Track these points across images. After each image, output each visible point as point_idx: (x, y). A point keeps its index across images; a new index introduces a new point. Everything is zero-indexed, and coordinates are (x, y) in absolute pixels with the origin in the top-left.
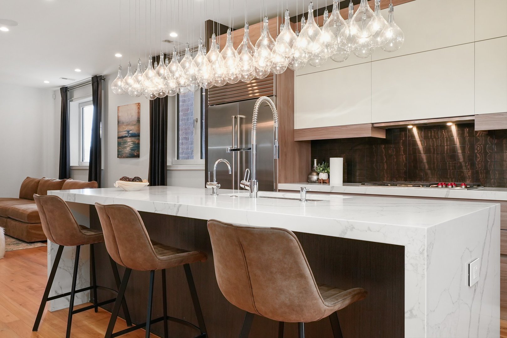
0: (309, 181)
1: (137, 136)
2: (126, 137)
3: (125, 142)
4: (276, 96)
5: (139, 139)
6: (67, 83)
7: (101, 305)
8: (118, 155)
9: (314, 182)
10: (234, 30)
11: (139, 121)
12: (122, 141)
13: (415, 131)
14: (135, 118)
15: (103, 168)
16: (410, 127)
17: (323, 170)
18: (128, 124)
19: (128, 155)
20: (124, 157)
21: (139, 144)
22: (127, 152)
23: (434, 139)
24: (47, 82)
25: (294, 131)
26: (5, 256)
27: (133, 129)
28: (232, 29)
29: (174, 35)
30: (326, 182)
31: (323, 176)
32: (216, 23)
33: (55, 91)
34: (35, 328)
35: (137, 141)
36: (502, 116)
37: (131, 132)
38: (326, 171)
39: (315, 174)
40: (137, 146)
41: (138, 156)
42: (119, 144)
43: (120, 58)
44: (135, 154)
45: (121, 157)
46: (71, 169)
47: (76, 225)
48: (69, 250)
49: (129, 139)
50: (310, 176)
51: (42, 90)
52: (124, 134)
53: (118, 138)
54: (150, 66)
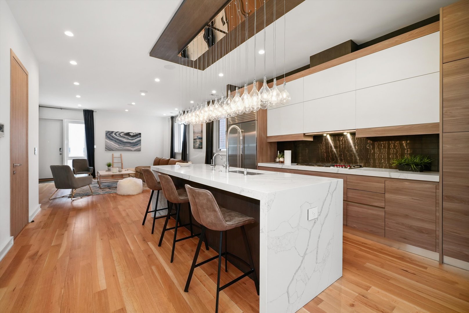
0: (275, 161)
1: (201, 138)
2: (197, 139)
3: (196, 142)
4: (257, 120)
5: (202, 140)
6: (173, 115)
7: (171, 215)
8: (194, 147)
9: (278, 162)
10: (241, 88)
11: (202, 132)
12: (195, 141)
13: (329, 137)
14: (200, 130)
15: (187, 153)
16: (325, 135)
17: (281, 156)
18: (198, 133)
19: (197, 147)
20: (196, 148)
21: (202, 142)
22: (197, 146)
23: (338, 141)
24: (165, 115)
25: (267, 137)
26: (142, 192)
27: (200, 136)
28: (240, 87)
29: (214, 92)
30: (283, 162)
31: (281, 159)
32: (233, 86)
33: (169, 118)
34: (143, 224)
35: (201, 141)
36: (370, 130)
37: (199, 137)
38: (283, 157)
39: (278, 158)
40: (201, 143)
41: (202, 148)
42: (194, 142)
43: (193, 103)
44: (200, 147)
45: (195, 148)
46: (175, 154)
47: (156, 182)
48: (156, 192)
49: (198, 140)
50: (275, 159)
51: (164, 118)
52: (196, 138)
53: (194, 139)
54: (206, 105)
